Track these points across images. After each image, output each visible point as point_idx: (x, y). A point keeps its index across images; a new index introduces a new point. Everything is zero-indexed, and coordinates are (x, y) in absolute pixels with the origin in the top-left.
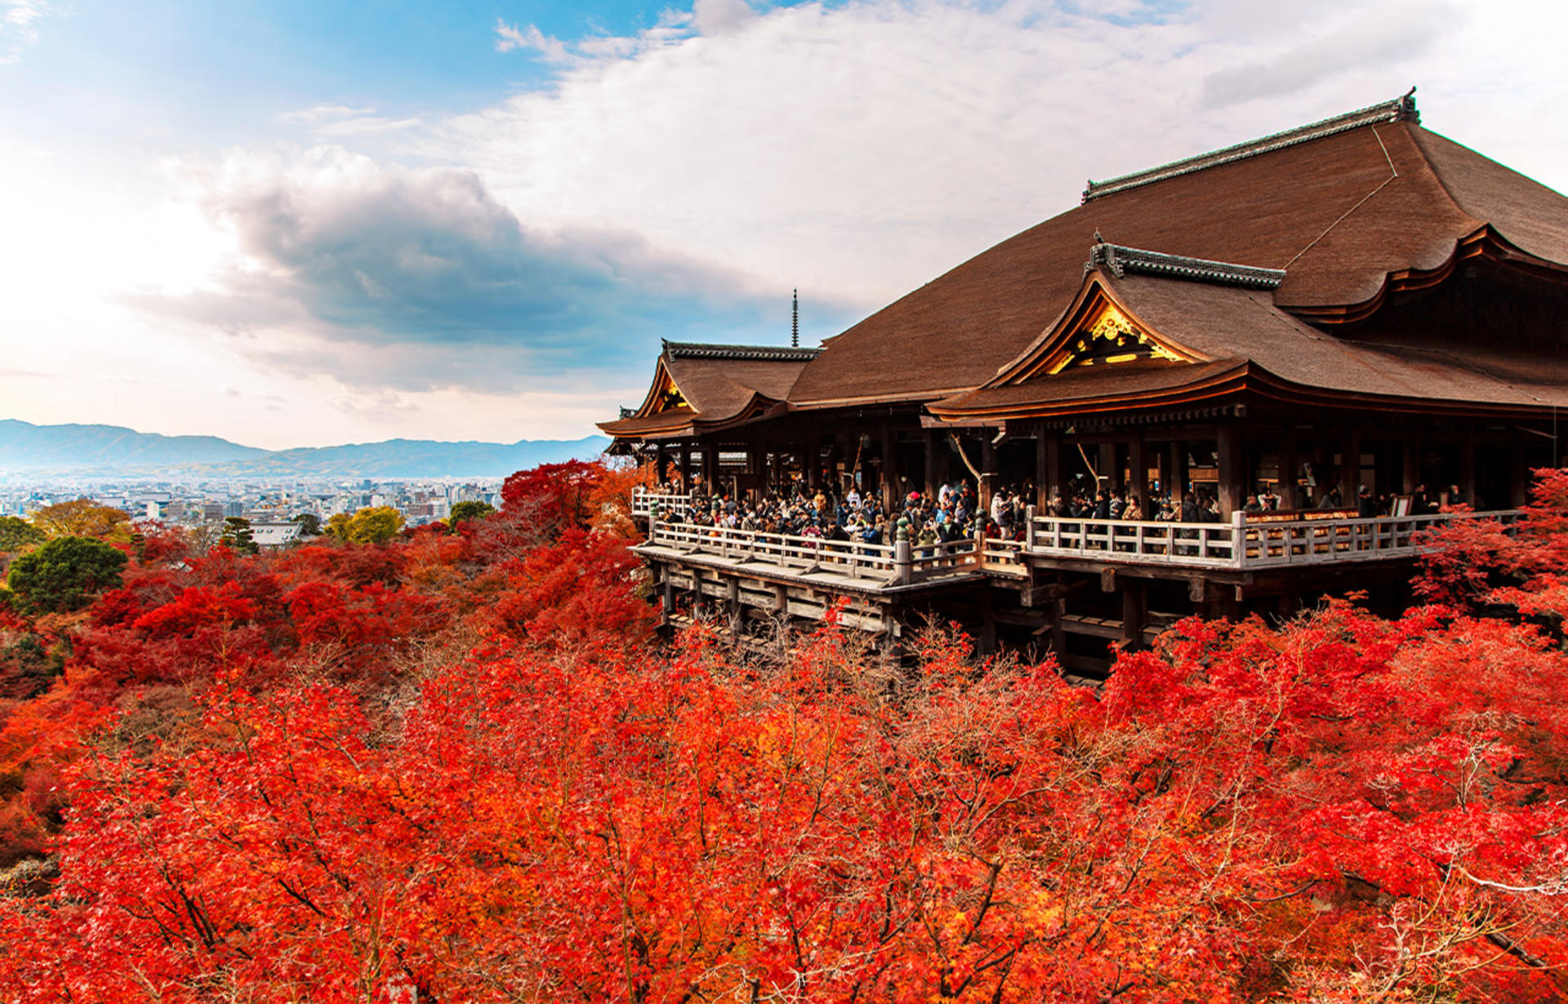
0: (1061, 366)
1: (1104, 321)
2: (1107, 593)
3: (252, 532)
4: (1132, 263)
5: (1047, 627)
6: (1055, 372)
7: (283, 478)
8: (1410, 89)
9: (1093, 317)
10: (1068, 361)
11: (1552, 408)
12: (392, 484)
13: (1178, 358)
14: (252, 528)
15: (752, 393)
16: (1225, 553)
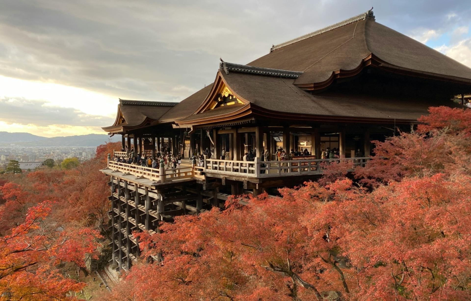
0: (214, 106)
1: (224, 91)
2: (223, 185)
3: (19, 165)
4: (233, 69)
5: (213, 197)
6: (213, 108)
7: (52, 147)
8: (372, 8)
9: (222, 88)
10: (216, 105)
11: (394, 119)
12: (90, 148)
13: (243, 103)
14: (19, 164)
15: (146, 117)
16: (253, 172)
